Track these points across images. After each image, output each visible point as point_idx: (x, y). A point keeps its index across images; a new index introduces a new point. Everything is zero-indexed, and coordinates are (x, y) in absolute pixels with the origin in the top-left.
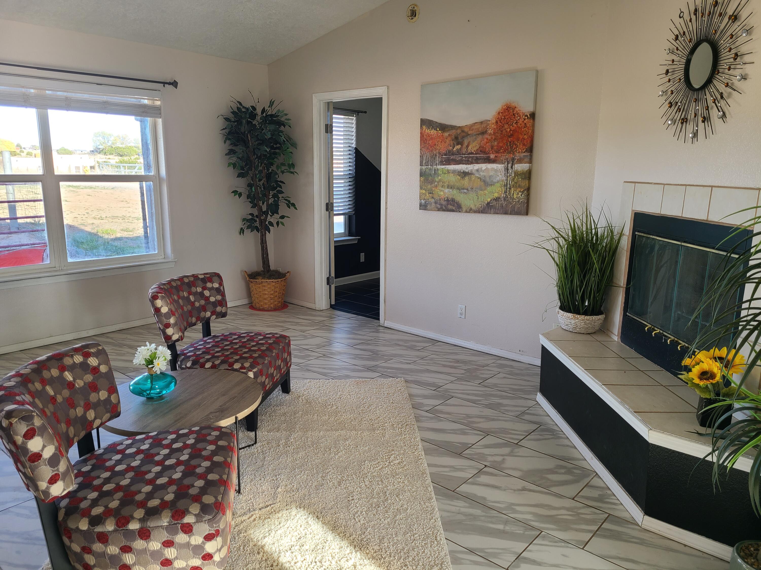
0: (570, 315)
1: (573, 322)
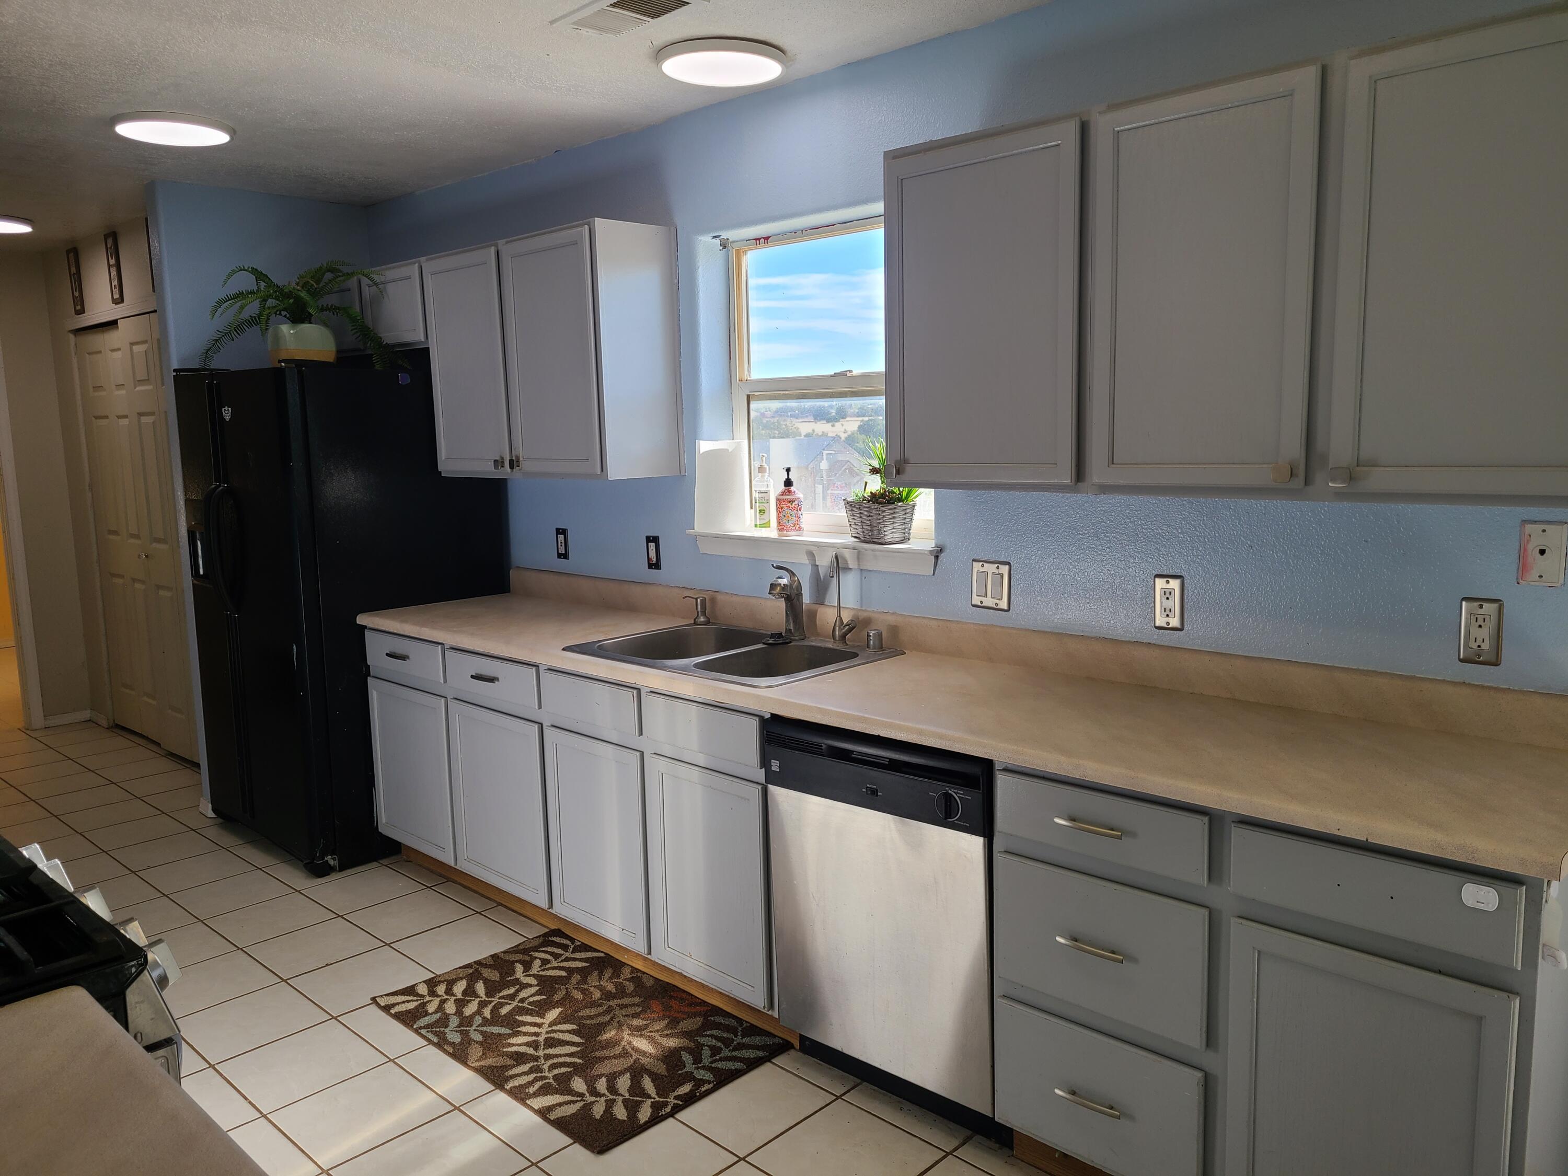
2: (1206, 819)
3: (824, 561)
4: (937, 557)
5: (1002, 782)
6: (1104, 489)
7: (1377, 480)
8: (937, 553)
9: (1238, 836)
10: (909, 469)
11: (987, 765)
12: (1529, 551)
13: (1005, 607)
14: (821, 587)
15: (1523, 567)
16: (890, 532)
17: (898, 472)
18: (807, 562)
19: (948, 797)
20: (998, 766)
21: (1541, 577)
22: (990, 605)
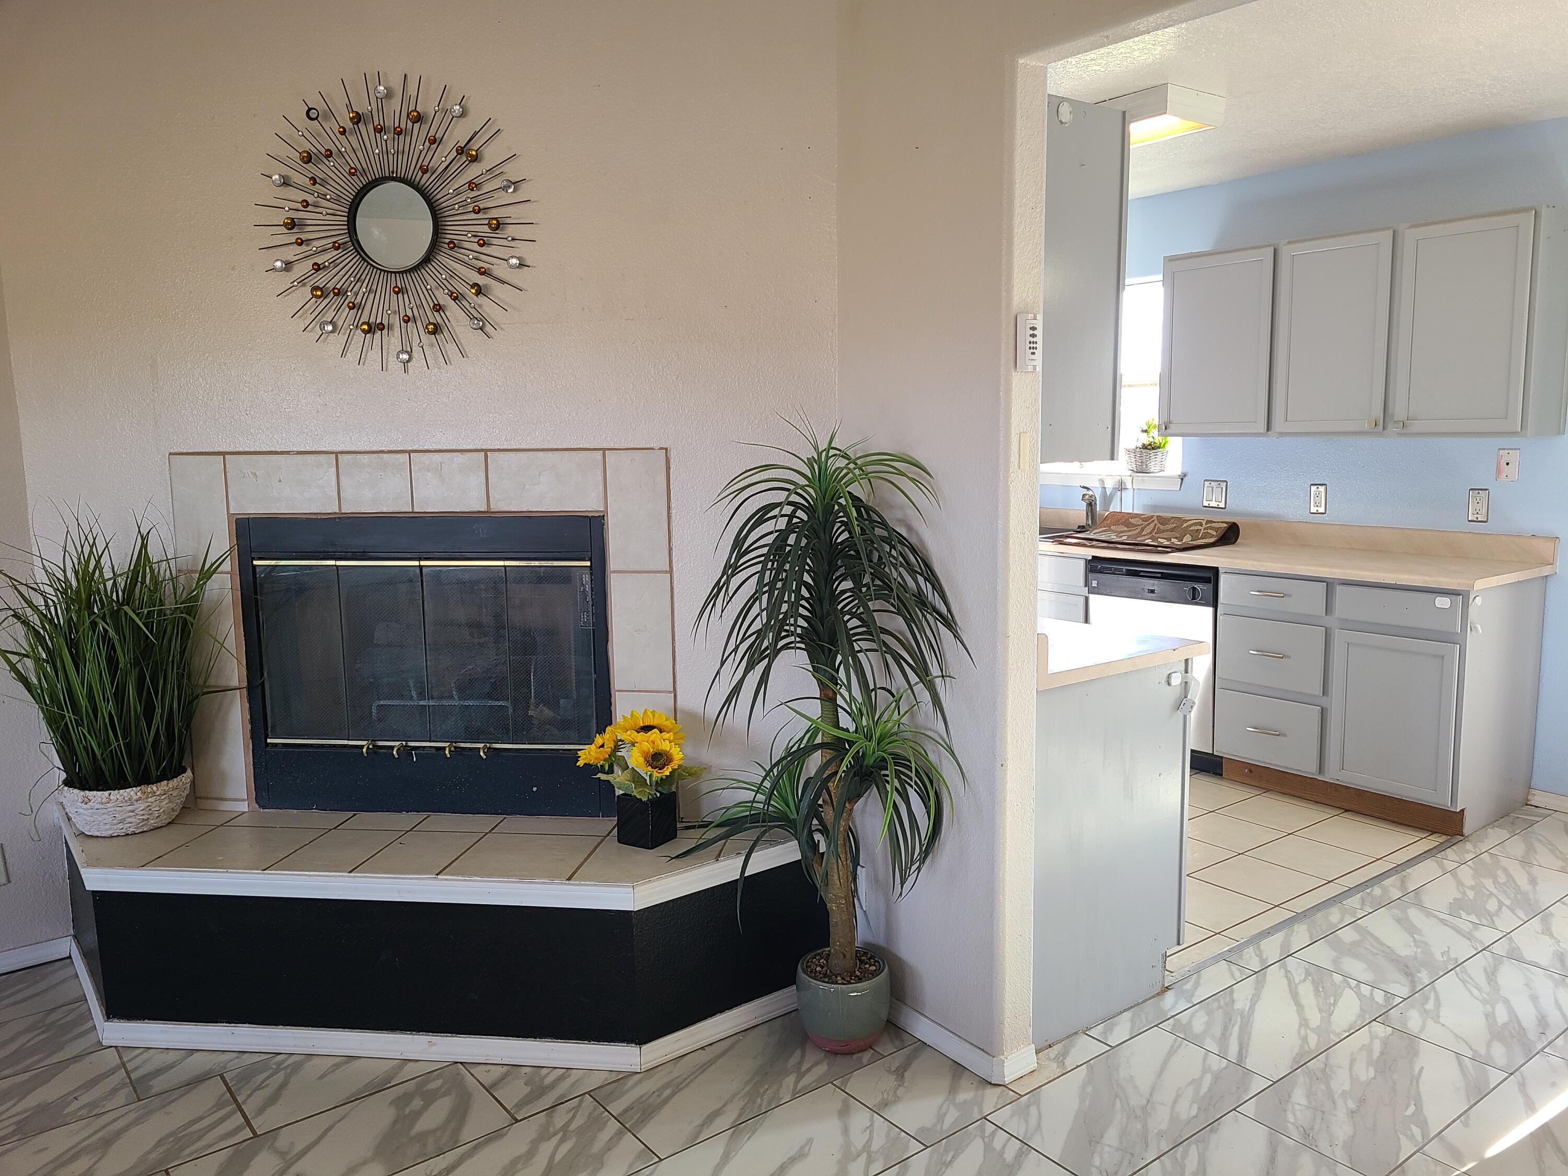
0: (131, 793)
1: (141, 805)
2: (1325, 584)
3: (1110, 485)
4: (1182, 479)
5: (1223, 578)
6: (1281, 434)
7: (1416, 426)
8: (1182, 478)
9: (1339, 589)
10: (1172, 426)
11: (1216, 570)
12: (1502, 463)
13: (1223, 507)
14: (1107, 500)
15: (1499, 472)
16: (1153, 466)
17: (1166, 429)
18: (1098, 486)
19: (1194, 589)
20: (1221, 571)
21: (1507, 476)
22: (1214, 506)
